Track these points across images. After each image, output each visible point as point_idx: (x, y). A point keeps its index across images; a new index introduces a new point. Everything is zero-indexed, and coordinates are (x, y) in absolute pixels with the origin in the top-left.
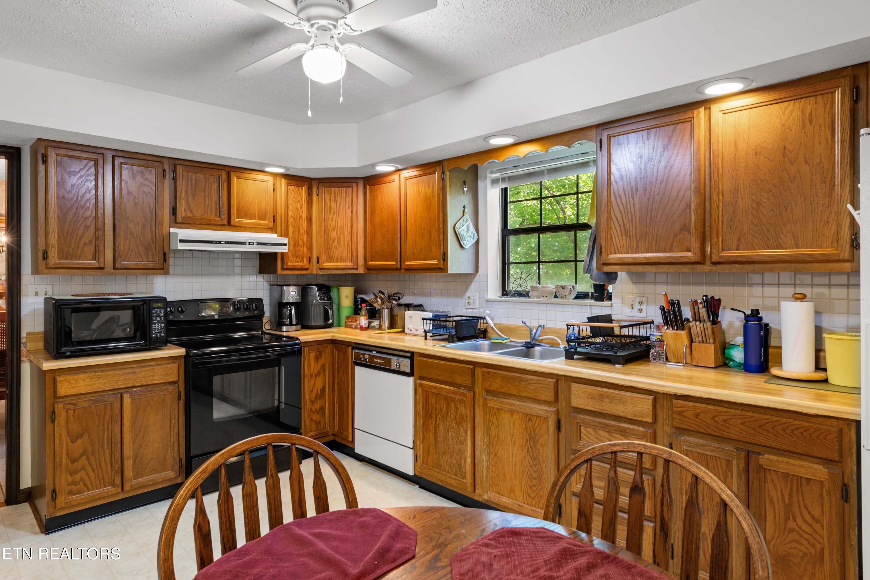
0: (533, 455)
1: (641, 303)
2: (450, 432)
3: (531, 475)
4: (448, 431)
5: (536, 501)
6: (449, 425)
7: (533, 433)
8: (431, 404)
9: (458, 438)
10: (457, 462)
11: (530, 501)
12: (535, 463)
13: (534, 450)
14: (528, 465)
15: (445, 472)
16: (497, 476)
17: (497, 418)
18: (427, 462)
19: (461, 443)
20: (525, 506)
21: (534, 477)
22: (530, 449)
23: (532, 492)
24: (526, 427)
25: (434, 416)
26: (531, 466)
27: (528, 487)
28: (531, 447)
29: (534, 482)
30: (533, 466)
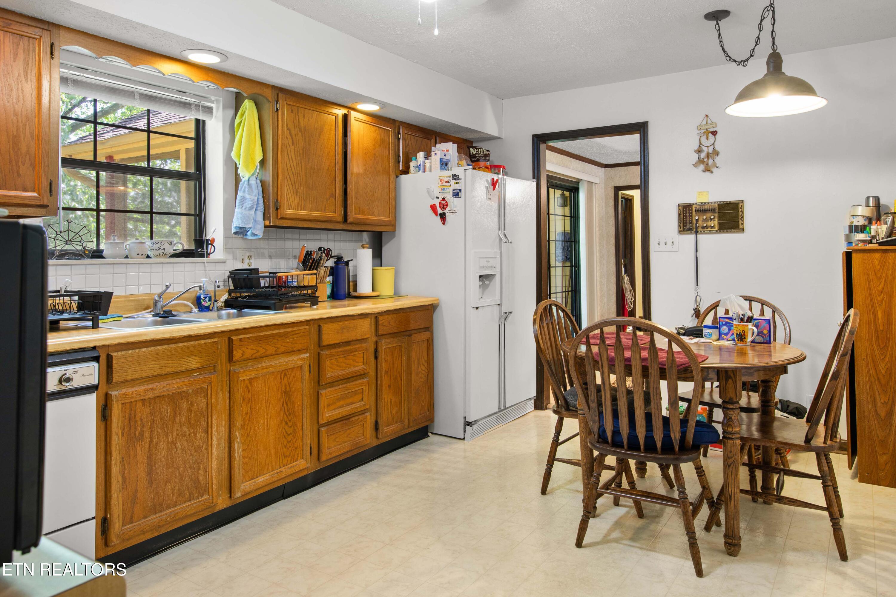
0: (288, 411)
1: (250, 257)
2: (178, 445)
3: (286, 432)
4: (175, 444)
5: (292, 457)
6: (177, 435)
7: (288, 389)
8: (141, 420)
9: (193, 445)
10: (191, 479)
11: (285, 461)
12: (290, 418)
13: (289, 405)
14: (284, 423)
15: (170, 508)
16: (250, 459)
17: (249, 391)
18: (132, 518)
19: (198, 449)
20: (283, 469)
21: (289, 433)
22: (285, 406)
23: (288, 449)
24: (281, 385)
25: (147, 435)
26: (287, 424)
27: (284, 448)
28: (286, 404)
29: (289, 438)
30: (289, 423)
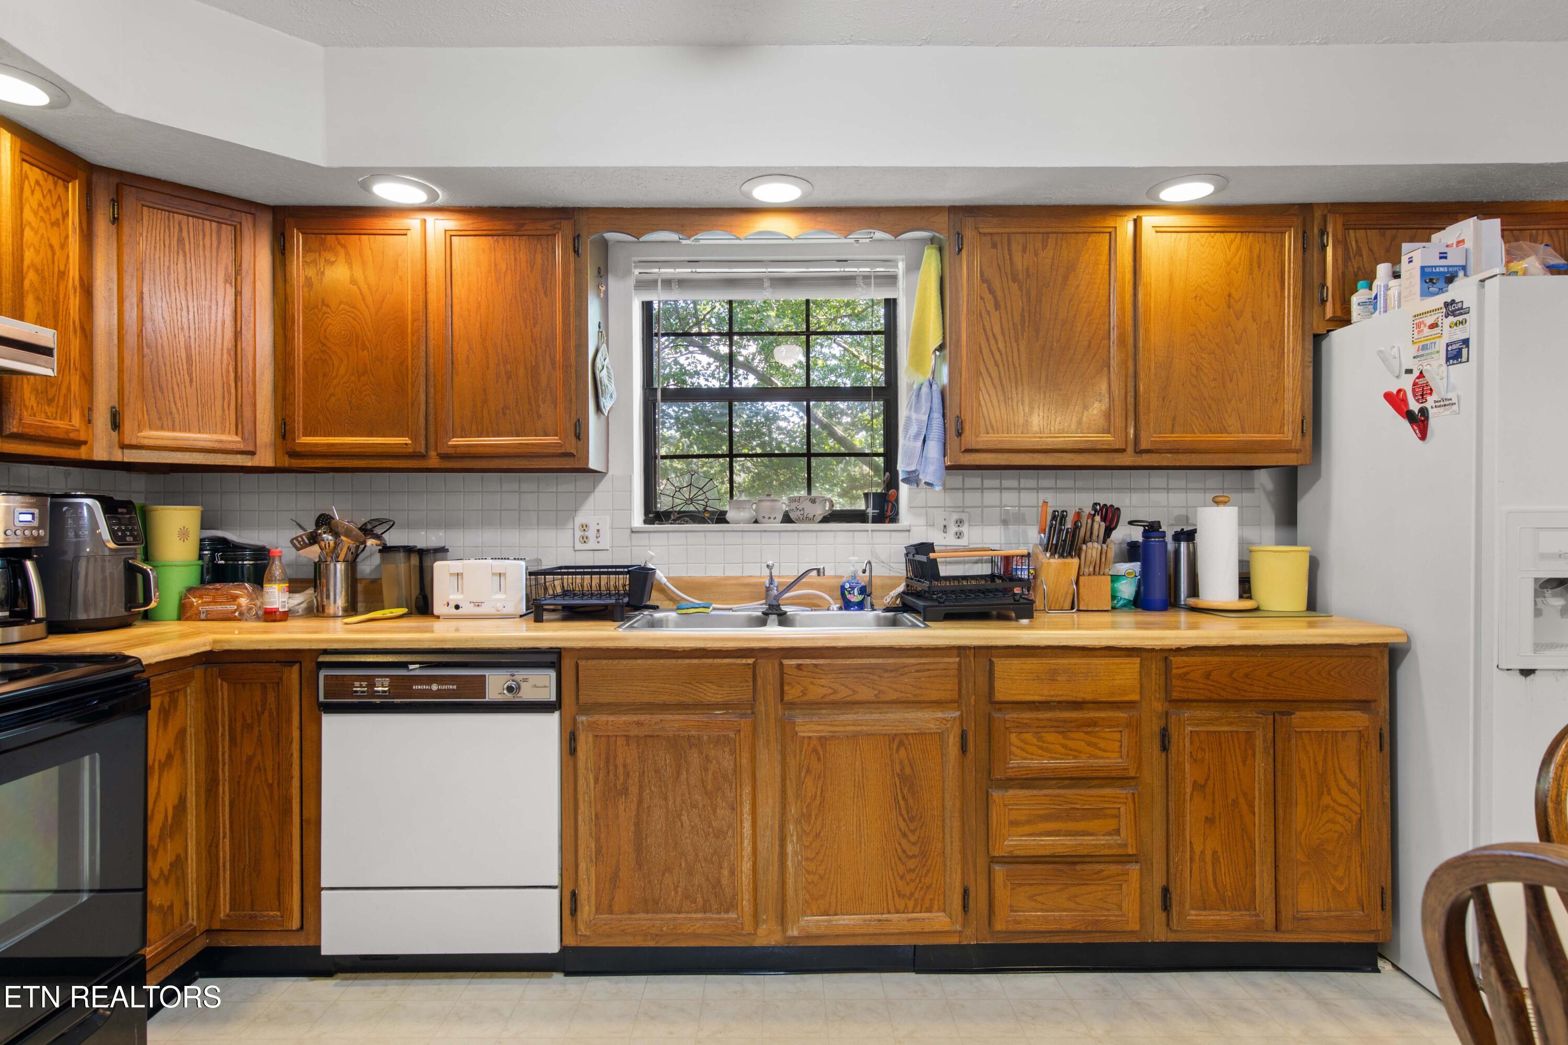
0: (908, 813)
1: (960, 522)
2: (684, 818)
3: (904, 851)
4: (679, 816)
5: (916, 900)
6: (683, 802)
7: (908, 770)
8: (625, 766)
9: (710, 825)
10: (707, 879)
11: (901, 904)
12: (912, 827)
13: (911, 801)
14: (898, 833)
15: (670, 912)
16: (821, 877)
17: (819, 759)
18: (611, 906)
19: (719, 834)
20: (894, 917)
21: (911, 854)
22: (902, 802)
23: (908, 884)
24: (892, 761)
25: (634, 790)
26: (904, 835)
27: (898, 879)
28: (903, 797)
29: (912, 864)
30: (910, 834)
